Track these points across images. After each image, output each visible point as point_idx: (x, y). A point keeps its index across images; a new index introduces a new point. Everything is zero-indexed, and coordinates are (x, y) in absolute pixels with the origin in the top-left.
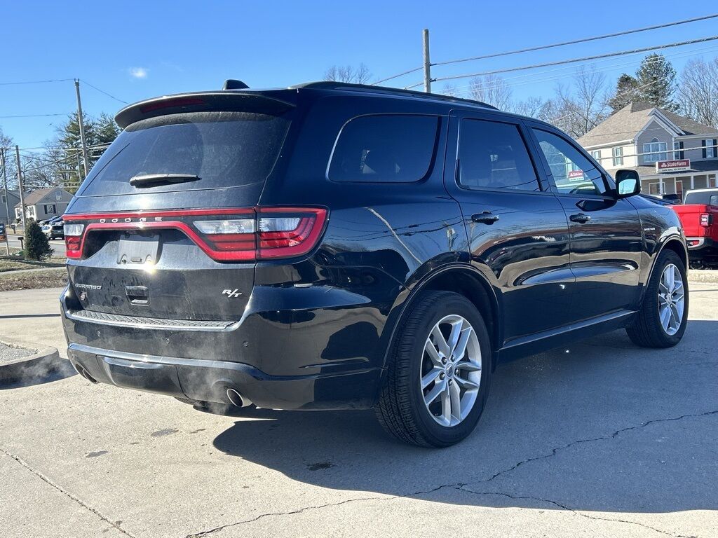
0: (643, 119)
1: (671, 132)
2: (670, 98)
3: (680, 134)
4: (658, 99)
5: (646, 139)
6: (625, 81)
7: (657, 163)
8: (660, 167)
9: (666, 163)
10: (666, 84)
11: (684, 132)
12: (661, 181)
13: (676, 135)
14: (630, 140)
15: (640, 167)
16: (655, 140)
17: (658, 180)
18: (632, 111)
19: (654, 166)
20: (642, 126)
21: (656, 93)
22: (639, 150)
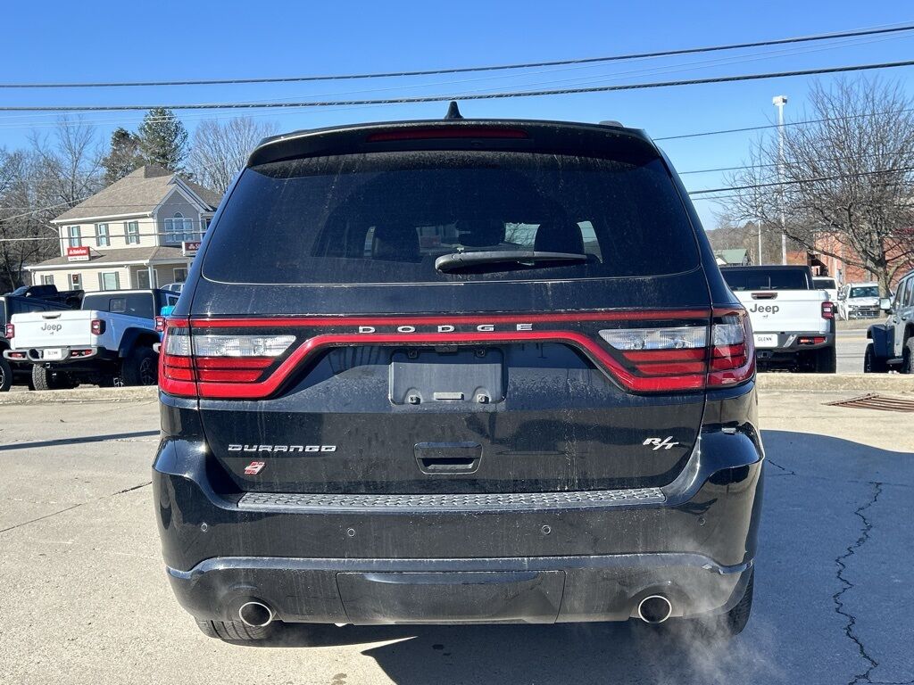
0: (162, 187)
1: (197, 206)
2: (180, 165)
3: (207, 210)
4: (167, 163)
5: (168, 213)
6: (122, 136)
7: (183, 244)
8: (187, 249)
9: (194, 244)
10: (177, 146)
11: (212, 207)
12: (189, 265)
13: (204, 211)
14: (148, 213)
15: (161, 248)
16: (178, 215)
17: (185, 265)
18: (147, 176)
19: (181, 247)
20: (162, 196)
21: (164, 156)
22: (161, 228)
